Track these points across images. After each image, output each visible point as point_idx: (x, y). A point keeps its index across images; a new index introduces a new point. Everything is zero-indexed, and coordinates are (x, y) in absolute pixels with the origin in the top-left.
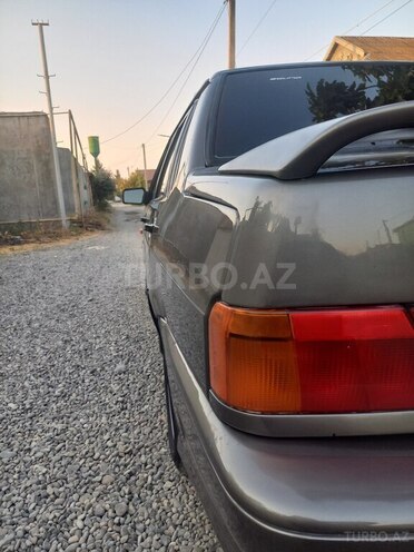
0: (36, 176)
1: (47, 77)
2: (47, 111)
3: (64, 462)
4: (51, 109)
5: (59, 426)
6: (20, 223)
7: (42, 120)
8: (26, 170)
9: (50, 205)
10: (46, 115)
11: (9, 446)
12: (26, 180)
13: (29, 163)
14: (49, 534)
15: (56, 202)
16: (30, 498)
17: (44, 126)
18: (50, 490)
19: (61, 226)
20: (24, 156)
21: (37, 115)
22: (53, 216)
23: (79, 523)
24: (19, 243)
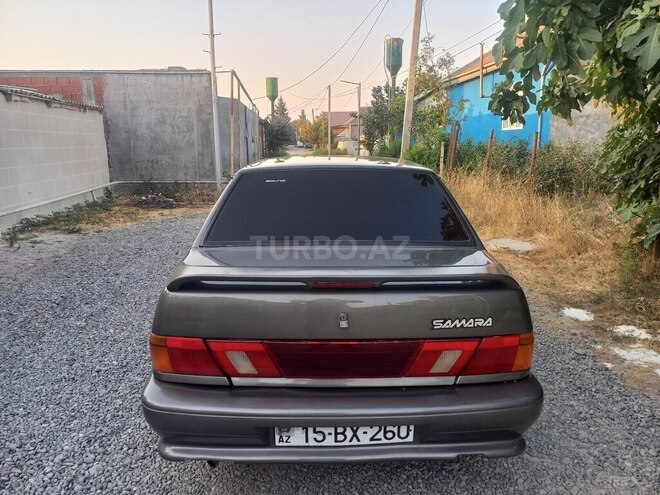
0: (195, 136)
1: (212, 36)
2: (210, 69)
3: (134, 400)
4: (214, 68)
5: (139, 379)
6: (176, 184)
7: (205, 78)
8: (185, 129)
9: (207, 166)
10: (209, 74)
11: (106, 387)
12: (186, 139)
13: (189, 122)
14: (112, 433)
15: (212, 163)
16: (109, 415)
17: (207, 84)
18: (120, 413)
19: (216, 189)
20: (184, 114)
21: (200, 73)
22: (208, 177)
23: (130, 431)
24: (171, 206)
